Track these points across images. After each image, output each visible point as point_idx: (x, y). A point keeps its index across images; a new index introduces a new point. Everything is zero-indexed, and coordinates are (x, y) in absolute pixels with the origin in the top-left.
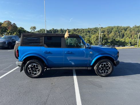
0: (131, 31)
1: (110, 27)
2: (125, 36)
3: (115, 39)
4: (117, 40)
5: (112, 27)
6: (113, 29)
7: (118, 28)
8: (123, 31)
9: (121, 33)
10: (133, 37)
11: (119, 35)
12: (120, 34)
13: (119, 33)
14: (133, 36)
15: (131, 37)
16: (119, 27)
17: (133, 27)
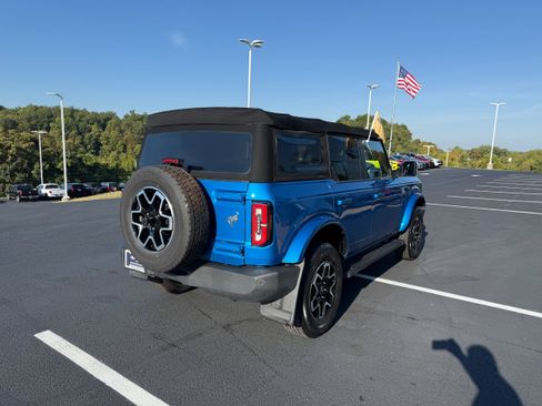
0: (121, 132)
1: (37, 108)
2: (104, 147)
3: (80, 159)
4: (89, 163)
5: (49, 109)
6: (52, 116)
7: (72, 116)
8: (94, 128)
9: (87, 135)
10: (129, 151)
11: (82, 143)
12: (86, 141)
13: (80, 133)
14: (129, 146)
15: (125, 151)
16: (77, 111)
17: (126, 117)
